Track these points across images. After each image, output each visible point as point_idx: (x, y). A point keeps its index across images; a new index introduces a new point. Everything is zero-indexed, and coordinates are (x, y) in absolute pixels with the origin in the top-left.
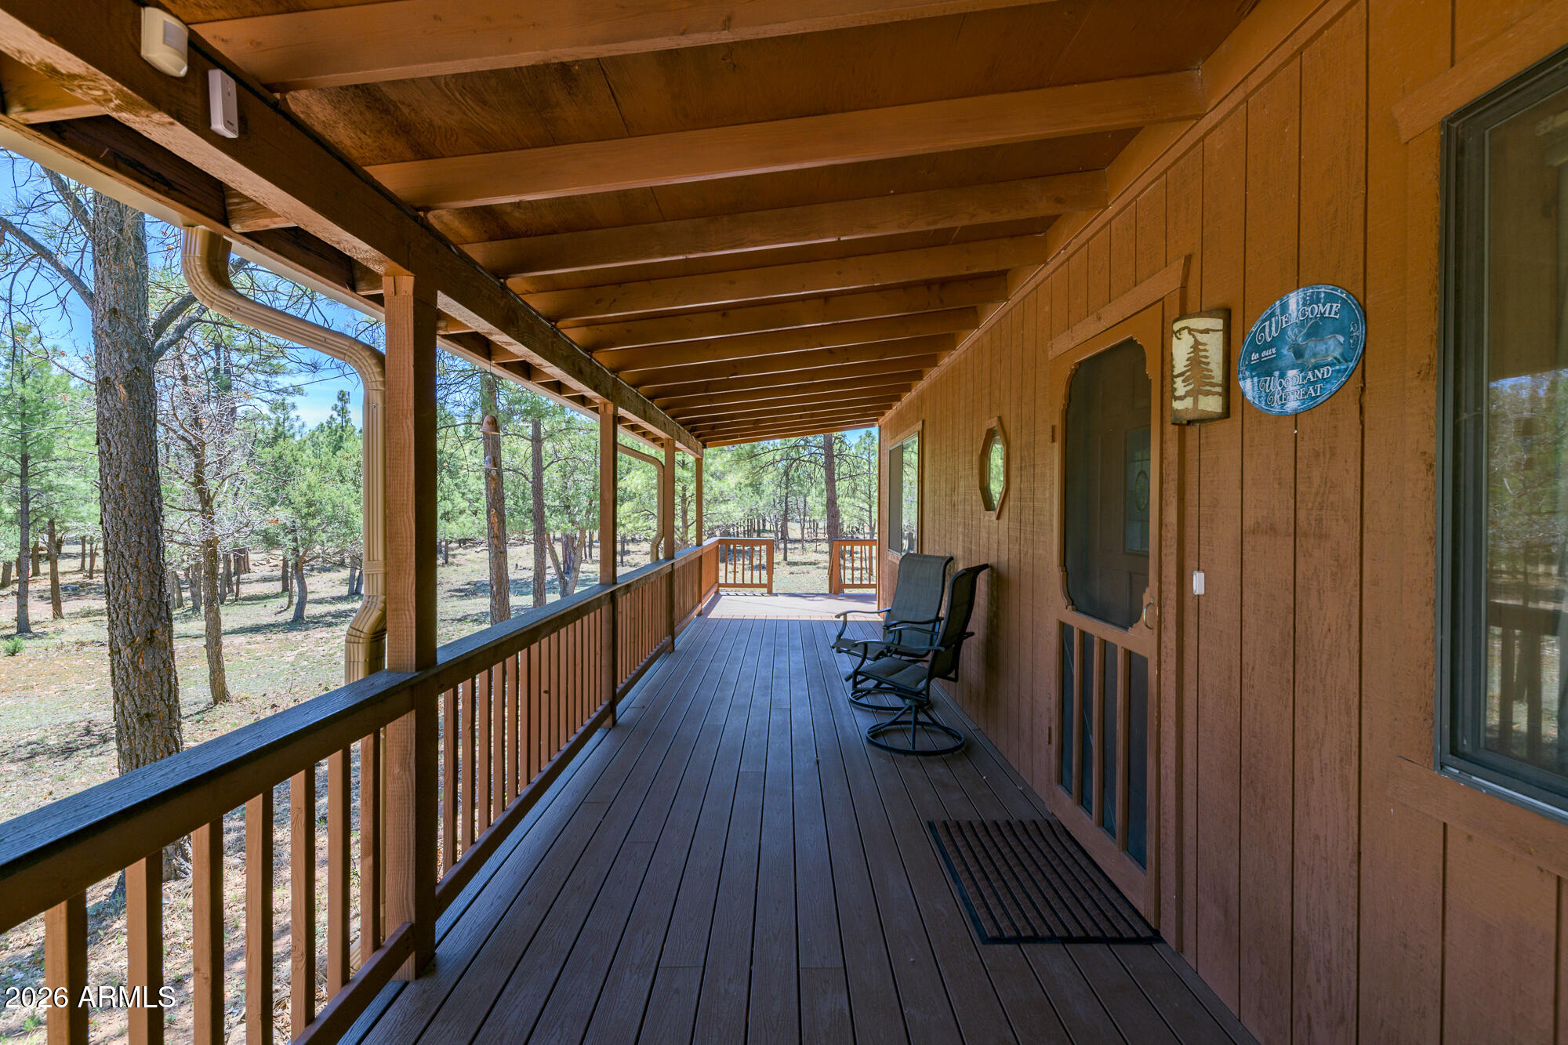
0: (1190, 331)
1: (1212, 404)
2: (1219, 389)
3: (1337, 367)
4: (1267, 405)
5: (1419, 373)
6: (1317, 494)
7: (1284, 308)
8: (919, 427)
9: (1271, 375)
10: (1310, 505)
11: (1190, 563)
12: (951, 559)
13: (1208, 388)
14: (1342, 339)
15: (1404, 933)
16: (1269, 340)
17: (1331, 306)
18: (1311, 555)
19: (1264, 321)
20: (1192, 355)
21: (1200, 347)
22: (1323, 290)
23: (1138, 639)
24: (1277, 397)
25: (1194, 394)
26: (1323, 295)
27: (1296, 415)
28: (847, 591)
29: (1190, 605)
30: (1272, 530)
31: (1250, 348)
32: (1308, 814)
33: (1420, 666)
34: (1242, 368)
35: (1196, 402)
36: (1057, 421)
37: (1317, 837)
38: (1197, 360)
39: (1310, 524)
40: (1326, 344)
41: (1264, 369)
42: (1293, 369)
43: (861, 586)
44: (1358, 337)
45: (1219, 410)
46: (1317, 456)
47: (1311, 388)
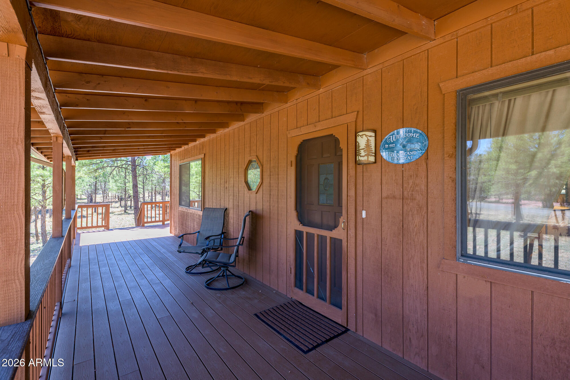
0: (366, 136)
1: (372, 159)
2: (374, 154)
3: (418, 152)
4: (391, 160)
5: (449, 156)
6: (411, 187)
7: (398, 133)
8: (202, 156)
9: (393, 152)
10: (408, 190)
11: (359, 208)
12: (226, 209)
13: (371, 154)
14: (420, 144)
15: (444, 306)
16: (392, 141)
17: (416, 135)
18: (409, 205)
19: (391, 136)
20: (367, 143)
21: (369, 141)
22: (413, 129)
23: (338, 233)
24: (396, 158)
25: (368, 155)
26: (413, 131)
27: (403, 164)
28: (146, 225)
29: (359, 221)
30: (394, 197)
31: (385, 143)
32: (409, 279)
33: (450, 234)
34: (381, 149)
35: (368, 158)
36: (293, 159)
37: (412, 285)
38: (368, 145)
39: (408, 196)
40: (415, 145)
41: (391, 150)
42: (402, 151)
43: (156, 222)
44: (426, 144)
45: (374, 161)
46: (411, 176)
47: (409, 157)
